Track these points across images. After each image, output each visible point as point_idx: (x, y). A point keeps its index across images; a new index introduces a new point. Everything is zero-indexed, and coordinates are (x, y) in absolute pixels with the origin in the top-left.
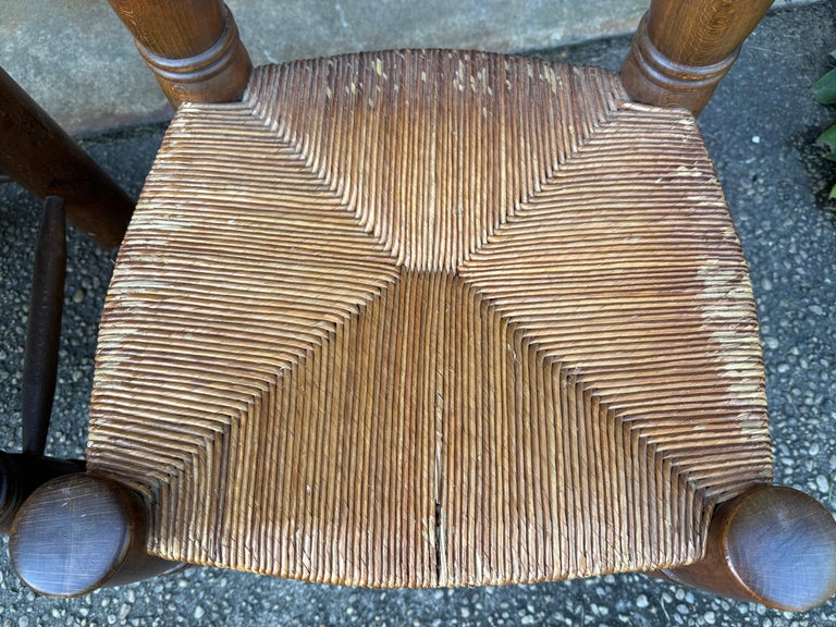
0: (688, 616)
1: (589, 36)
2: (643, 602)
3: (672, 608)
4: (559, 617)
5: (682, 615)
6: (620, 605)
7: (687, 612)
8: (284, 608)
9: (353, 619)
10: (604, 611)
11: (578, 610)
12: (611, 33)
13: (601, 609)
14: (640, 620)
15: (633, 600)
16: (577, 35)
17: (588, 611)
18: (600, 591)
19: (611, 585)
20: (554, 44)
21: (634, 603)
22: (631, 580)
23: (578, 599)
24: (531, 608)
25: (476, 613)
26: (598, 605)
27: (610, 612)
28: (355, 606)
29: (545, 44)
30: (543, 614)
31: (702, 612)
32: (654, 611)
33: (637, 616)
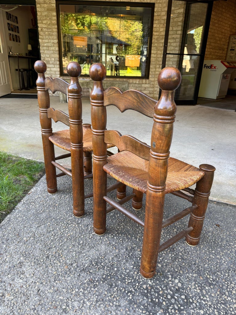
0: (195, 307)
1: (222, 202)
2: (183, 297)
3: (192, 303)
4: (158, 287)
5: (193, 306)
6: (177, 295)
7: (195, 306)
8: (98, 250)
9: (110, 260)
10: (171, 293)
11: (164, 288)
12: (228, 203)
13: (171, 292)
14: (180, 301)
15: (181, 295)
16: (220, 201)
17: (167, 290)
18: (172, 288)
19: (176, 289)
20: (213, 200)
21: (181, 296)
22: (182, 291)
23: (166, 286)
24: (152, 281)
25: (138, 274)
26: (170, 291)
27: (173, 294)
28: (112, 258)
29: (211, 199)
30: (155, 284)
31: (200, 309)
32: (185, 300)
33: (180, 299)
